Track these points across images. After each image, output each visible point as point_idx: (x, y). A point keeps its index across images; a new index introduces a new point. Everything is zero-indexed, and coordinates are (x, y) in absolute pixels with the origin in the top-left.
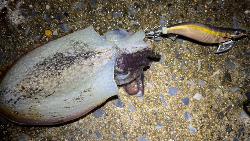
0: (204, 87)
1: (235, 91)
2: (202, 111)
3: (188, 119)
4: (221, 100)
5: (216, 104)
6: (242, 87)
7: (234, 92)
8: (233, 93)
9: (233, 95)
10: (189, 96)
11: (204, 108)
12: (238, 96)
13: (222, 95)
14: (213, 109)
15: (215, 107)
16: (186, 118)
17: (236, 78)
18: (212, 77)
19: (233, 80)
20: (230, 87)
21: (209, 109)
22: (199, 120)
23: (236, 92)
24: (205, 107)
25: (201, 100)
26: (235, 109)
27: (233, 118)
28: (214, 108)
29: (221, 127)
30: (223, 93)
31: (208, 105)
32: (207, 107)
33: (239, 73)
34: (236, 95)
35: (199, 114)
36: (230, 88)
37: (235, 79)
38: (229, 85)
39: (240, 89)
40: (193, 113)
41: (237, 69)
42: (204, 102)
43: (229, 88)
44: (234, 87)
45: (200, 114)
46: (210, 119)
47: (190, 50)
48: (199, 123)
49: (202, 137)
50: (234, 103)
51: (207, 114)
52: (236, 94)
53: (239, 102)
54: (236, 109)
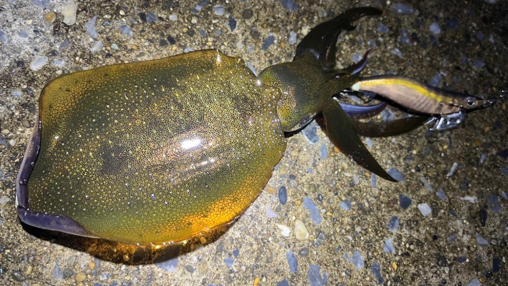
0: (441, 203)
1: (482, 243)
2: (418, 234)
3: (392, 227)
4: (456, 240)
5: (445, 240)
6: (494, 245)
7: (480, 243)
8: (476, 243)
9: (475, 246)
10: (413, 198)
11: (424, 231)
12: (482, 254)
13: (460, 233)
14: (437, 244)
15: (441, 243)
16: (391, 226)
17: (493, 227)
18: (461, 200)
19: (487, 226)
20: (478, 232)
21: (430, 239)
22: (407, 242)
23: (483, 246)
24: (427, 231)
25: (427, 217)
26: (467, 267)
27: (457, 277)
28: (439, 243)
29: (432, 277)
30: (464, 233)
31: (433, 231)
32: (430, 234)
33: (500, 224)
34: (480, 250)
35: (412, 234)
36: (477, 234)
37: (491, 227)
38: (478, 229)
39: (489, 246)
40: (404, 226)
41: (501, 216)
42: (429, 223)
43: (475, 233)
44: (484, 237)
45: (414, 236)
46: (423, 253)
47: (451, 142)
48: (405, 246)
49: (397, 269)
50: (470, 259)
51: (424, 243)
52: (481, 248)
53: (478, 263)
54: (469, 268)
